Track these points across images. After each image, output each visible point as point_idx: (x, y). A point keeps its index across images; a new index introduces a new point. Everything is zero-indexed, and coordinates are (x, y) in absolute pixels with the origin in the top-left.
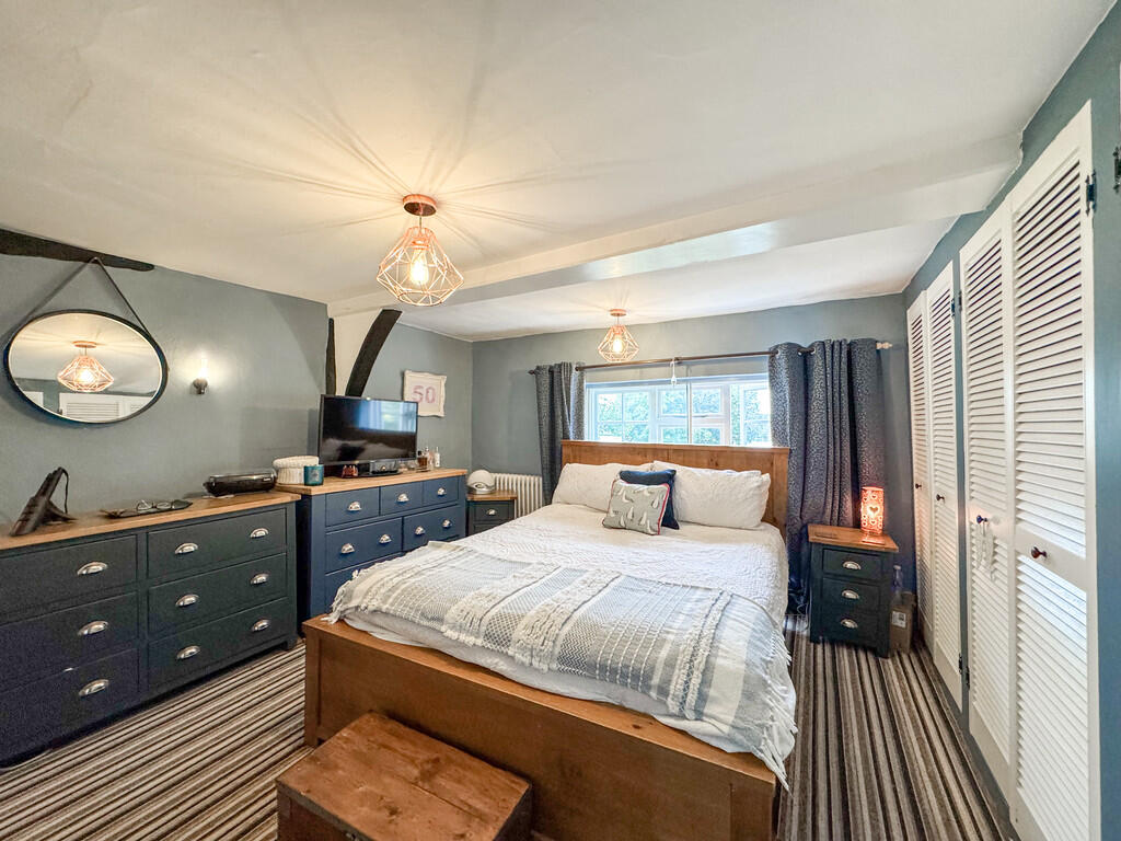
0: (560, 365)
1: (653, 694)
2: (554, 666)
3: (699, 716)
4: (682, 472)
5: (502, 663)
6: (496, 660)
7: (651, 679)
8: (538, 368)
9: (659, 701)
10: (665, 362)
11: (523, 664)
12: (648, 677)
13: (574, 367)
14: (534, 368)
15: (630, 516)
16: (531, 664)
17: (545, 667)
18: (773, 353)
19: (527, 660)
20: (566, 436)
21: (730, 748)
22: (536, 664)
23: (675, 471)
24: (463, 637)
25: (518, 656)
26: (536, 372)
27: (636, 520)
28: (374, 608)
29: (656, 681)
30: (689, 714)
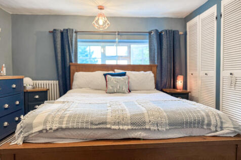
0: (67, 30)
1: (205, 127)
2: (168, 128)
3: (222, 128)
4: (128, 73)
5: (143, 133)
6: (140, 133)
7: (204, 122)
8: (55, 30)
9: (207, 129)
10: (113, 33)
11: (155, 130)
12: (203, 121)
13: (74, 31)
14: (52, 30)
15: (118, 87)
16: (158, 129)
17: (164, 129)
18: (150, 33)
19: (156, 128)
20: (71, 61)
21: (232, 135)
22: (160, 129)
23: (126, 73)
24: (121, 127)
25: (152, 128)
26: (54, 32)
27: (121, 89)
28: (56, 128)
29: (206, 122)
30: (218, 129)
